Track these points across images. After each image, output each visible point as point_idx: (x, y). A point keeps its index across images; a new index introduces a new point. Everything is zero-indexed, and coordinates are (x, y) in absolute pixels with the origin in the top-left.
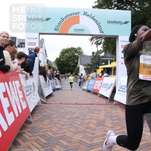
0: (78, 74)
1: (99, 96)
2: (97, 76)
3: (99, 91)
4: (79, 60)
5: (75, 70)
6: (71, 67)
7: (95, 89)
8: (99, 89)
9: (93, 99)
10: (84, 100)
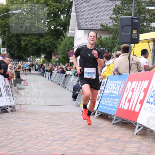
0: (71, 61)
1: (137, 131)
2: (133, 66)
3: (136, 114)
4: (73, 14)
5: (61, 47)
6: (47, 37)
7: (126, 108)
8: (137, 110)
9: (117, 141)
10: (88, 145)
